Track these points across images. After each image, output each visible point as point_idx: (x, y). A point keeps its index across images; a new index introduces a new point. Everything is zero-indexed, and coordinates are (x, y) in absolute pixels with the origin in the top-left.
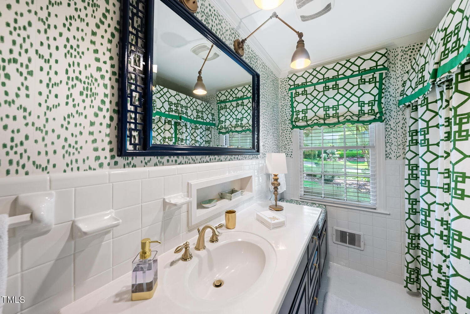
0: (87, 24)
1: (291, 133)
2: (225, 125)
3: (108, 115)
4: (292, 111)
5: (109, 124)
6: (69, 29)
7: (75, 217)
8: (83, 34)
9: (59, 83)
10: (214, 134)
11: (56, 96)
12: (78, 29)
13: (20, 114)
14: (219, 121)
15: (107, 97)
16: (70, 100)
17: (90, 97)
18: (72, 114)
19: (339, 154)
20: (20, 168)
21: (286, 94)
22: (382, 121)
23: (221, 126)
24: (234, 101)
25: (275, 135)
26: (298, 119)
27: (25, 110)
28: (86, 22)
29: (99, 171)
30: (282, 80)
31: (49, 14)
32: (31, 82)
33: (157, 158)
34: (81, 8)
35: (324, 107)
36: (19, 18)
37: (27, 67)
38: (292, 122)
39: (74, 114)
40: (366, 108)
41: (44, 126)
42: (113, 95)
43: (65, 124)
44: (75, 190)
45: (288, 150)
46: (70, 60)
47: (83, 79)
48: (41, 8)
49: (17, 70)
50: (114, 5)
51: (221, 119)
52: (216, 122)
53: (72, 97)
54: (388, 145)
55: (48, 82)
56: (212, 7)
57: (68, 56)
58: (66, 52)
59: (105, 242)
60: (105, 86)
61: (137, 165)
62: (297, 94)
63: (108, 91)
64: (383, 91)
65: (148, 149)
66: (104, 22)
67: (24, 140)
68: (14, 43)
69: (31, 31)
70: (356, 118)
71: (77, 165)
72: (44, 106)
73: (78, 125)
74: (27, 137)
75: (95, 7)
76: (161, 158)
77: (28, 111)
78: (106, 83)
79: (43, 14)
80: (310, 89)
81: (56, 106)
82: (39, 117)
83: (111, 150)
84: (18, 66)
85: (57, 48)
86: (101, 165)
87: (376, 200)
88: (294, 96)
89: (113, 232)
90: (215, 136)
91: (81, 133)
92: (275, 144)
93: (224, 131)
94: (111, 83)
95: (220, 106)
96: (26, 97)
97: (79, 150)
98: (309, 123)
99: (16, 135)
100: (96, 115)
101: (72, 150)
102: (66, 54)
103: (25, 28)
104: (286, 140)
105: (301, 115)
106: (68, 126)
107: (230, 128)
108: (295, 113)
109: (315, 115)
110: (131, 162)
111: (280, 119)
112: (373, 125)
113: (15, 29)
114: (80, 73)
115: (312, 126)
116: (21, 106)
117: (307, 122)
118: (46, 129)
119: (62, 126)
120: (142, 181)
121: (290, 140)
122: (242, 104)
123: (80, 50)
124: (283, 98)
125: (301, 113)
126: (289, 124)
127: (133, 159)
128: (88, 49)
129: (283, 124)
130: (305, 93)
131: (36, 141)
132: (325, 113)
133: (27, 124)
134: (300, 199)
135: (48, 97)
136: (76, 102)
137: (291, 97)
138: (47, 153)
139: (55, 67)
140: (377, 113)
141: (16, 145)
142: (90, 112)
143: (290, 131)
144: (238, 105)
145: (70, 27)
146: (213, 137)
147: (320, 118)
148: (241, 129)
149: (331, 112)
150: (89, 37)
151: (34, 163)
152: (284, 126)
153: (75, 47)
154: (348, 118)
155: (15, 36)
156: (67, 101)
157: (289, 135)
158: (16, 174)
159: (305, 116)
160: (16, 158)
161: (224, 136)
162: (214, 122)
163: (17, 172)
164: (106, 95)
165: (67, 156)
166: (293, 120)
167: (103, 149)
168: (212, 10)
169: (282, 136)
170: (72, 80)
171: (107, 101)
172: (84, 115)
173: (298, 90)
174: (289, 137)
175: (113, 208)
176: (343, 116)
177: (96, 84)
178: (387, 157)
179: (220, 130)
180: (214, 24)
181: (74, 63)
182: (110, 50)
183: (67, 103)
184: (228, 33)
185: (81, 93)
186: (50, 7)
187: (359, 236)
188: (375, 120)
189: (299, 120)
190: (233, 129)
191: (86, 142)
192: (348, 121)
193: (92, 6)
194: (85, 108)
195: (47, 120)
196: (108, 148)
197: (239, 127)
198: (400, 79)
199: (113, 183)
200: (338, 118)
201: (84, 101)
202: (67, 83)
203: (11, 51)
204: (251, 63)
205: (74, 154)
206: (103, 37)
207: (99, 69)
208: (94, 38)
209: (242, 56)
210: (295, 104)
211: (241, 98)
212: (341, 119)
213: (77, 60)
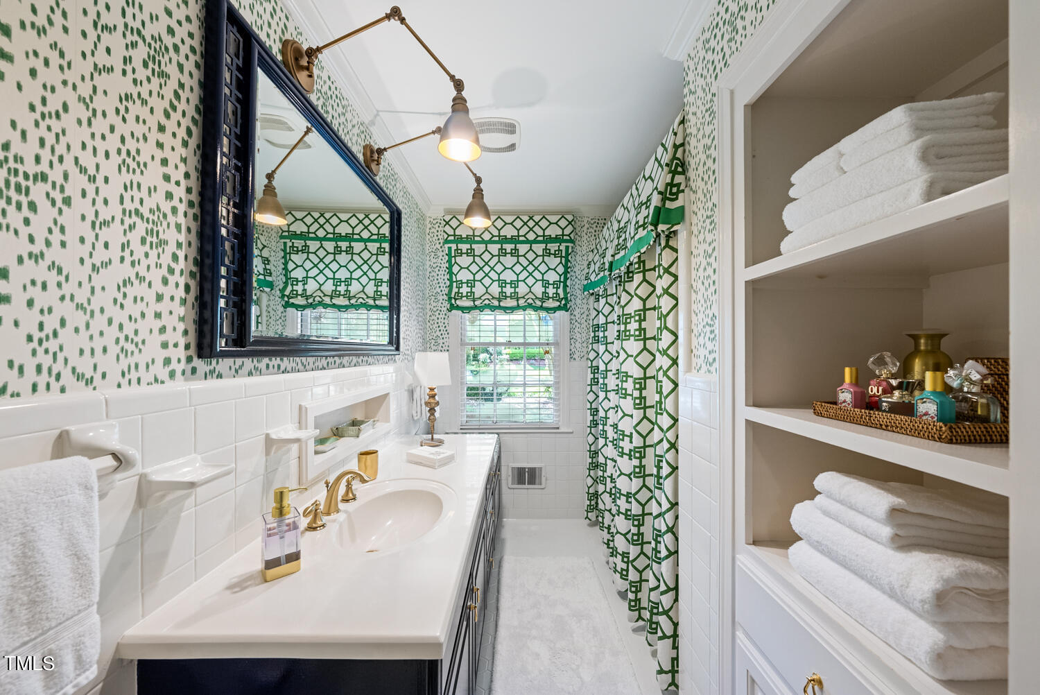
0: (152, 110)
1: (446, 317)
2: (305, 290)
3: (182, 282)
4: (450, 280)
5: (184, 297)
6: (124, 120)
7: (143, 468)
8: (145, 129)
9: (110, 220)
10: (268, 306)
11: (106, 245)
12: (138, 118)
13: (52, 278)
14: (287, 279)
15: (181, 248)
16: (127, 253)
17: (157, 247)
18: (129, 278)
19: (509, 354)
20: (52, 380)
21: (438, 246)
22: (567, 311)
23: (293, 290)
24: (330, 240)
25: (420, 319)
26: (460, 295)
27: (60, 271)
28: (149, 106)
29: (170, 386)
30: (432, 220)
31: (95, 90)
32: (69, 217)
33: (253, 361)
34: (142, 79)
35: (499, 280)
36: (48, 95)
37: (62, 189)
38: (450, 299)
39: (133, 279)
40: (551, 291)
41: (89, 300)
42: (190, 244)
43: (120, 297)
44: (142, 418)
45: (442, 347)
46: (126, 177)
47: (146, 214)
48: (83, 78)
49: (48, 194)
50: (191, 75)
51: (293, 275)
52: (275, 279)
53: (130, 248)
54: (572, 341)
55: (94, 218)
56: (332, 82)
57: (124, 169)
58: (120, 162)
59: (186, 512)
60: (178, 227)
61: (223, 375)
62: (459, 253)
63: (182, 238)
64: (569, 270)
65: (248, 346)
66: (176, 107)
67: (58, 327)
68: (42, 142)
69: (68, 120)
70: (539, 303)
71: (138, 375)
72: (88, 262)
73: (139, 299)
74: (63, 323)
75: (163, 77)
76: (258, 361)
77: (64, 273)
78: (179, 222)
79: (85, 90)
80: (479, 247)
81: (106, 263)
82: (80, 284)
83: (187, 347)
84: (48, 187)
85: (107, 155)
86: (172, 375)
87: (559, 416)
88: (453, 255)
89: (196, 495)
90: (272, 312)
91: (143, 315)
92: (419, 335)
93: (300, 301)
94: (186, 222)
95: (289, 244)
96: (60, 246)
97: (140, 346)
98: (477, 303)
99: (46, 319)
100: (165, 282)
101: (130, 347)
102: (120, 166)
103: (58, 116)
104: (438, 329)
105: (465, 290)
106: (123, 302)
107: (320, 297)
108: (455, 284)
109: (487, 292)
110: (215, 368)
111: (428, 291)
112: (559, 313)
113: (43, 116)
114: (141, 202)
115: (481, 309)
116: (53, 263)
117: (474, 301)
118: (92, 307)
119: (115, 301)
120: (236, 402)
121: (445, 330)
122: (349, 251)
123: (141, 159)
124: (433, 254)
125: (465, 285)
126: (443, 302)
127: (218, 363)
128: (153, 157)
129: (433, 299)
130: (470, 252)
131: (77, 330)
132: (500, 290)
133: (62, 298)
134: (461, 429)
135: (94, 248)
136: (135, 257)
137: (449, 255)
138: (93, 351)
139: (105, 191)
140: (562, 299)
141: (47, 338)
142: (156, 276)
143: (446, 314)
144: (338, 251)
145: (125, 115)
146: (265, 314)
147: (493, 298)
148: (347, 303)
149: (509, 290)
150: (154, 136)
151: (74, 369)
152: (435, 304)
153: (133, 153)
154: (530, 301)
155: (42, 131)
156: (123, 254)
157: (442, 320)
158: (46, 391)
159: (471, 292)
160: (46, 361)
161: (299, 313)
162: (268, 278)
163: (48, 386)
164: (179, 245)
165: (122, 356)
166: (453, 296)
167: (176, 345)
168: (333, 88)
169: (431, 321)
170: (130, 216)
171: (181, 254)
172: (147, 281)
173: (460, 246)
174: (444, 323)
175: (195, 452)
176: (523, 297)
177: (165, 224)
178: (571, 358)
179: (289, 299)
180: (336, 115)
181: (132, 183)
182: (184, 160)
183: (122, 259)
184: (356, 131)
185: (143, 241)
186: (96, 75)
187: (540, 469)
188: (559, 308)
189: (462, 297)
190: (327, 300)
191: (151, 331)
192: (530, 306)
193: (159, 76)
194: (149, 267)
195: (93, 289)
196: (182, 342)
197: (341, 297)
198: (585, 258)
199: (197, 407)
200: (518, 300)
201: (147, 255)
202: (122, 222)
203: (38, 159)
204: (388, 188)
205: (132, 353)
206: (174, 135)
207: (169, 196)
208: (162, 138)
209: (376, 175)
210: (455, 269)
211: (346, 236)
212: (522, 302)
213: (137, 178)
